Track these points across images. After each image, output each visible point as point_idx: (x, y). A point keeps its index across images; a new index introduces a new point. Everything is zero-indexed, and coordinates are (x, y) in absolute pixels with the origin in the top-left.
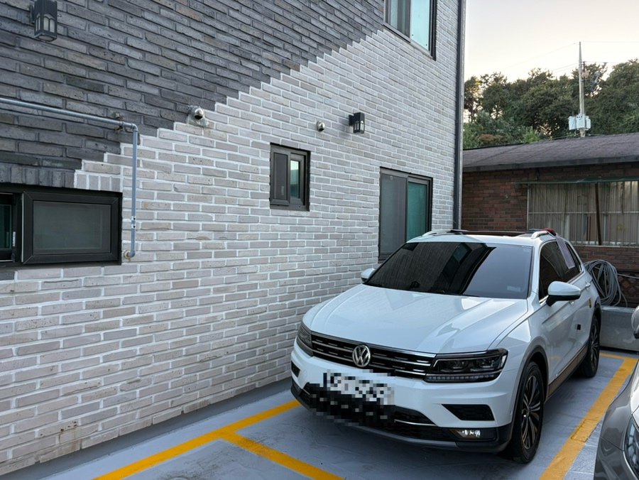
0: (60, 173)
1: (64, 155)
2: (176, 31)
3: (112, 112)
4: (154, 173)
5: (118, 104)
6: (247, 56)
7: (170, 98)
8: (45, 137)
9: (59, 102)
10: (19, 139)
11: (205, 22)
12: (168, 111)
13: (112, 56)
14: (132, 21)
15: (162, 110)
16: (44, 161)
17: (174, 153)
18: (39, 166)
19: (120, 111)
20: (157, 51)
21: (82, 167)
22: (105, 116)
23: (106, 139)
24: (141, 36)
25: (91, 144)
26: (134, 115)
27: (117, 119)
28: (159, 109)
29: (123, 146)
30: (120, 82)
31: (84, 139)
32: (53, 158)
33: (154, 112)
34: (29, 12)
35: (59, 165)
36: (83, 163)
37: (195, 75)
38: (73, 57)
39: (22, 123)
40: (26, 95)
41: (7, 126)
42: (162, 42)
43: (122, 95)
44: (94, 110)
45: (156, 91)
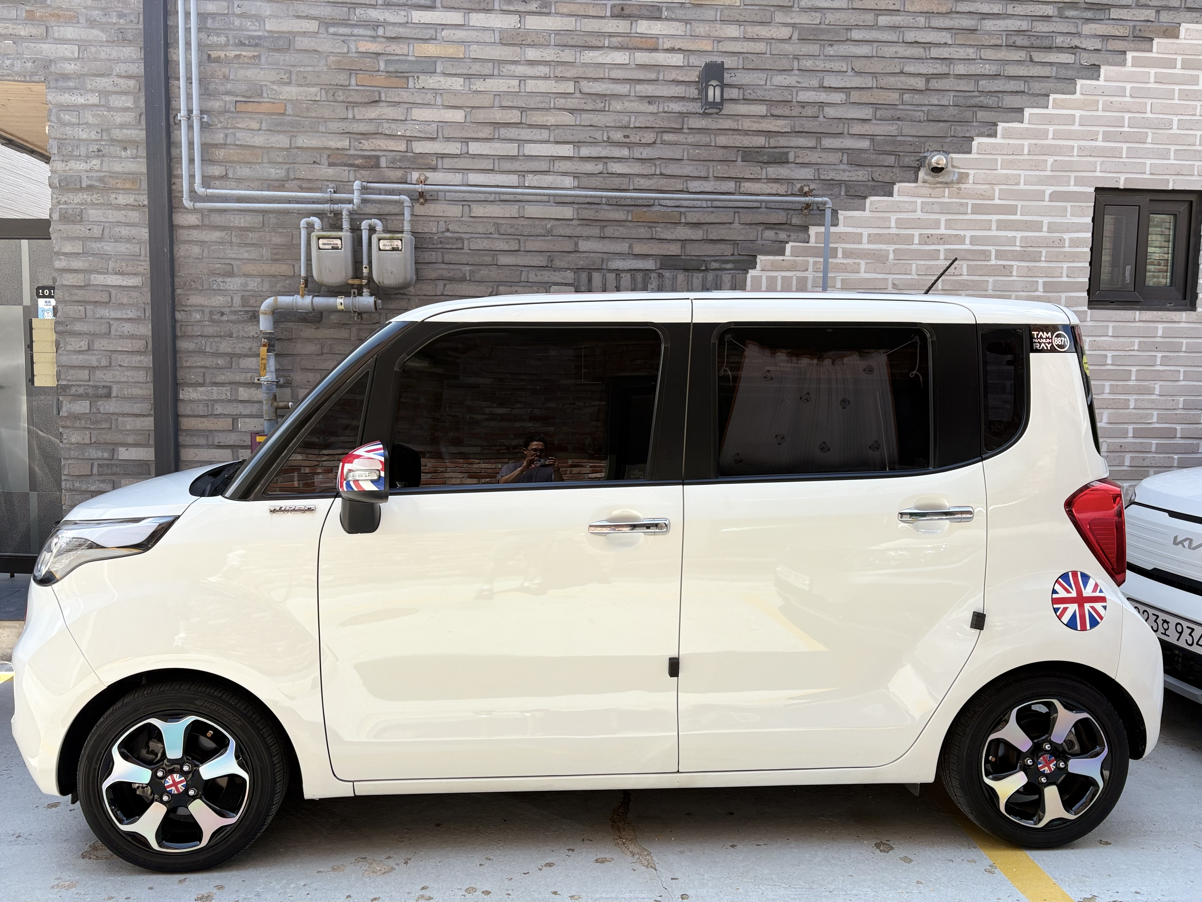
0: (730, 276)
1: (736, 253)
2: (903, 42)
3: (798, 186)
4: (859, 264)
5: (806, 173)
6: (1046, 43)
7: (889, 148)
8: (714, 233)
9: (730, 186)
10: (686, 240)
11: (958, 9)
12: (884, 169)
13: (800, 110)
14: (830, 51)
15: (875, 169)
16: (713, 263)
17: (894, 231)
18: (707, 270)
19: (809, 183)
20: (869, 82)
21: (758, 266)
22: (789, 193)
23: (790, 224)
24: (844, 69)
25: (770, 234)
26: (831, 184)
27: (805, 195)
28: (870, 169)
29: (813, 231)
30: (811, 143)
31: (760, 228)
32: (723, 258)
33: (861, 175)
34: (698, 82)
35: (730, 266)
36: (758, 261)
37: (936, 102)
38: (749, 124)
39: (689, 220)
40: (694, 186)
41: (673, 226)
42: (877, 66)
43: (813, 160)
44: (774, 188)
45: (865, 144)
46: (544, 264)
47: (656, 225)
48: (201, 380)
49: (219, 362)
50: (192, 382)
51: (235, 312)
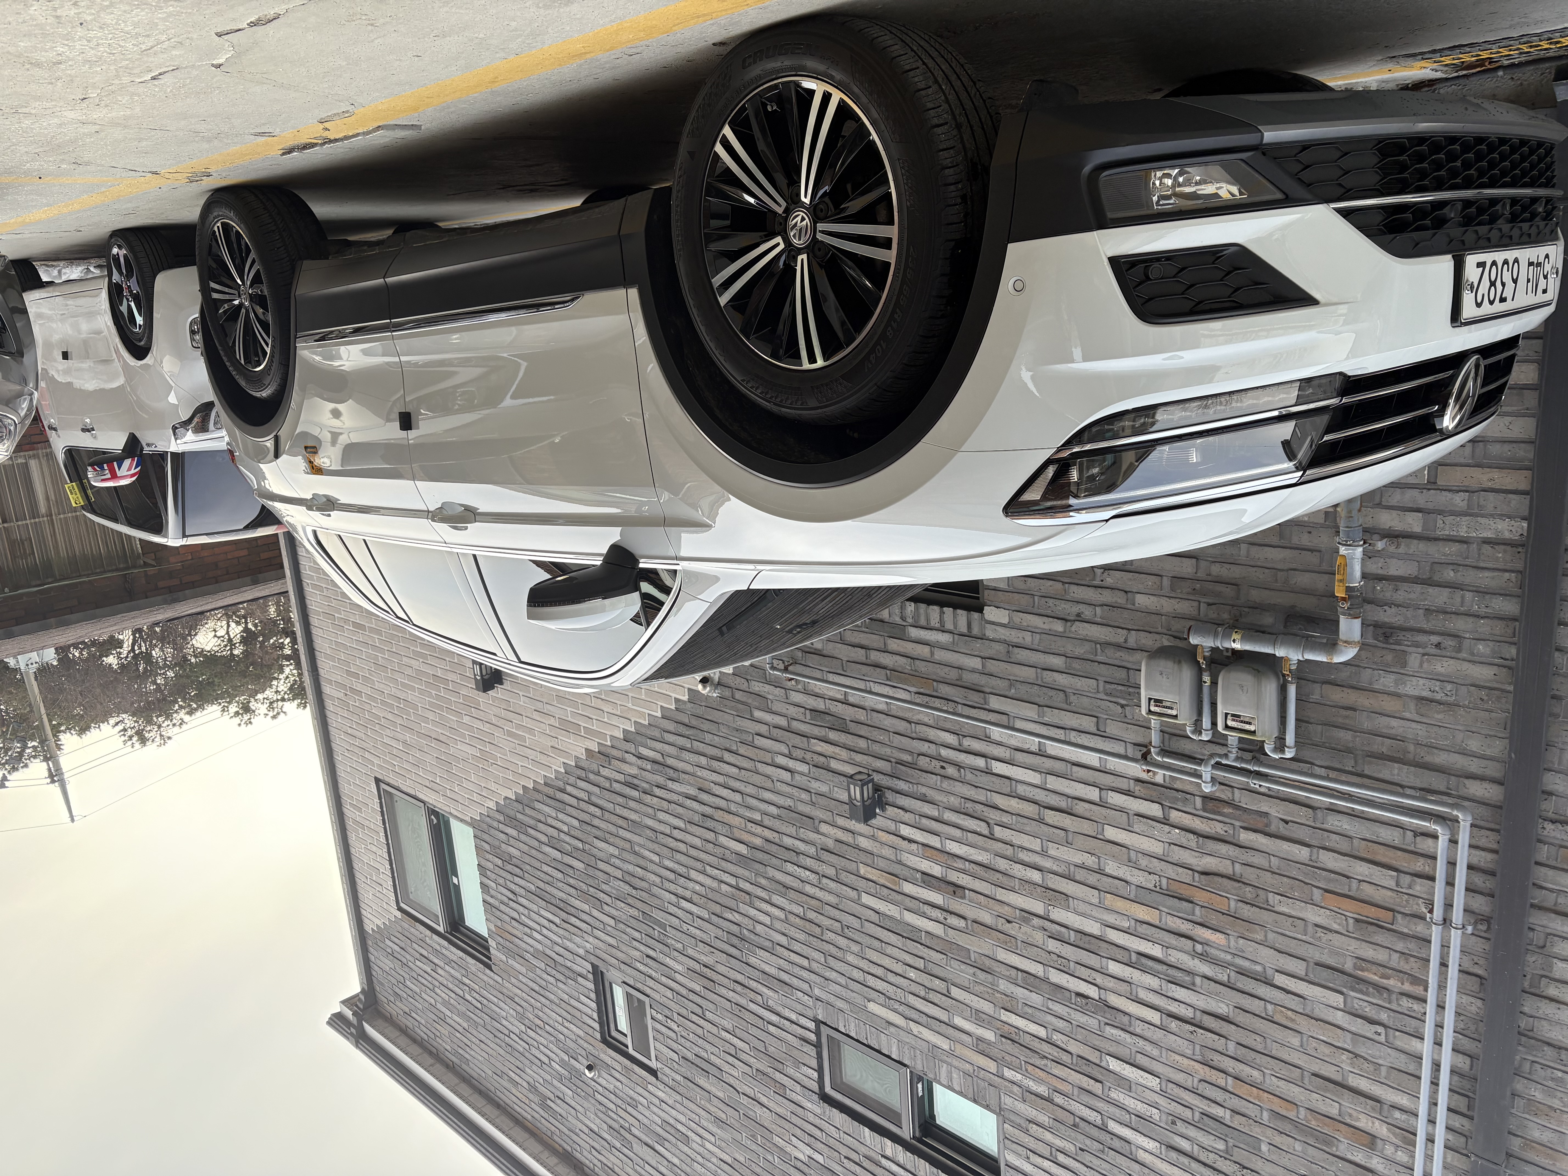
2: (742, 794)
3: (800, 687)
5: (796, 697)
6: (656, 767)
7: (741, 706)
8: (860, 654)
9: (853, 698)
10: (884, 652)
11: (712, 809)
12: (741, 688)
13: (805, 756)
14: (789, 802)
15: (747, 690)
19: (792, 688)
20: (761, 767)
23: (803, 651)
24: (779, 783)
26: (776, 684)
28: (751, 690)
30: (795, 725)
31: (825, 652)
33: (757, 687)
34: (886, 804)
37: (715, 737)
38: (842, 753)
39: (883, 671)
40: (882, 705)
41: (897, 668)
42: (757, 779)
43: (791, 708)
44: (818, 689)
45: (758, 714)
46: (1016, 650)
47: (911, 672)
48: (1487, 549)
49: (1452, 574)
50: (1502, 547)
51: (1417, 645)
